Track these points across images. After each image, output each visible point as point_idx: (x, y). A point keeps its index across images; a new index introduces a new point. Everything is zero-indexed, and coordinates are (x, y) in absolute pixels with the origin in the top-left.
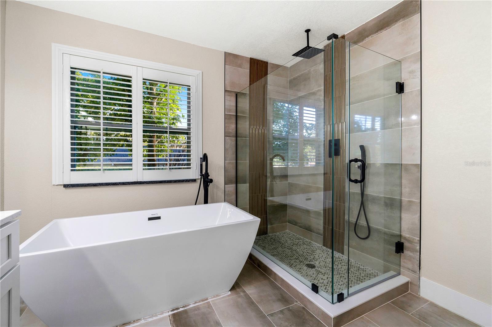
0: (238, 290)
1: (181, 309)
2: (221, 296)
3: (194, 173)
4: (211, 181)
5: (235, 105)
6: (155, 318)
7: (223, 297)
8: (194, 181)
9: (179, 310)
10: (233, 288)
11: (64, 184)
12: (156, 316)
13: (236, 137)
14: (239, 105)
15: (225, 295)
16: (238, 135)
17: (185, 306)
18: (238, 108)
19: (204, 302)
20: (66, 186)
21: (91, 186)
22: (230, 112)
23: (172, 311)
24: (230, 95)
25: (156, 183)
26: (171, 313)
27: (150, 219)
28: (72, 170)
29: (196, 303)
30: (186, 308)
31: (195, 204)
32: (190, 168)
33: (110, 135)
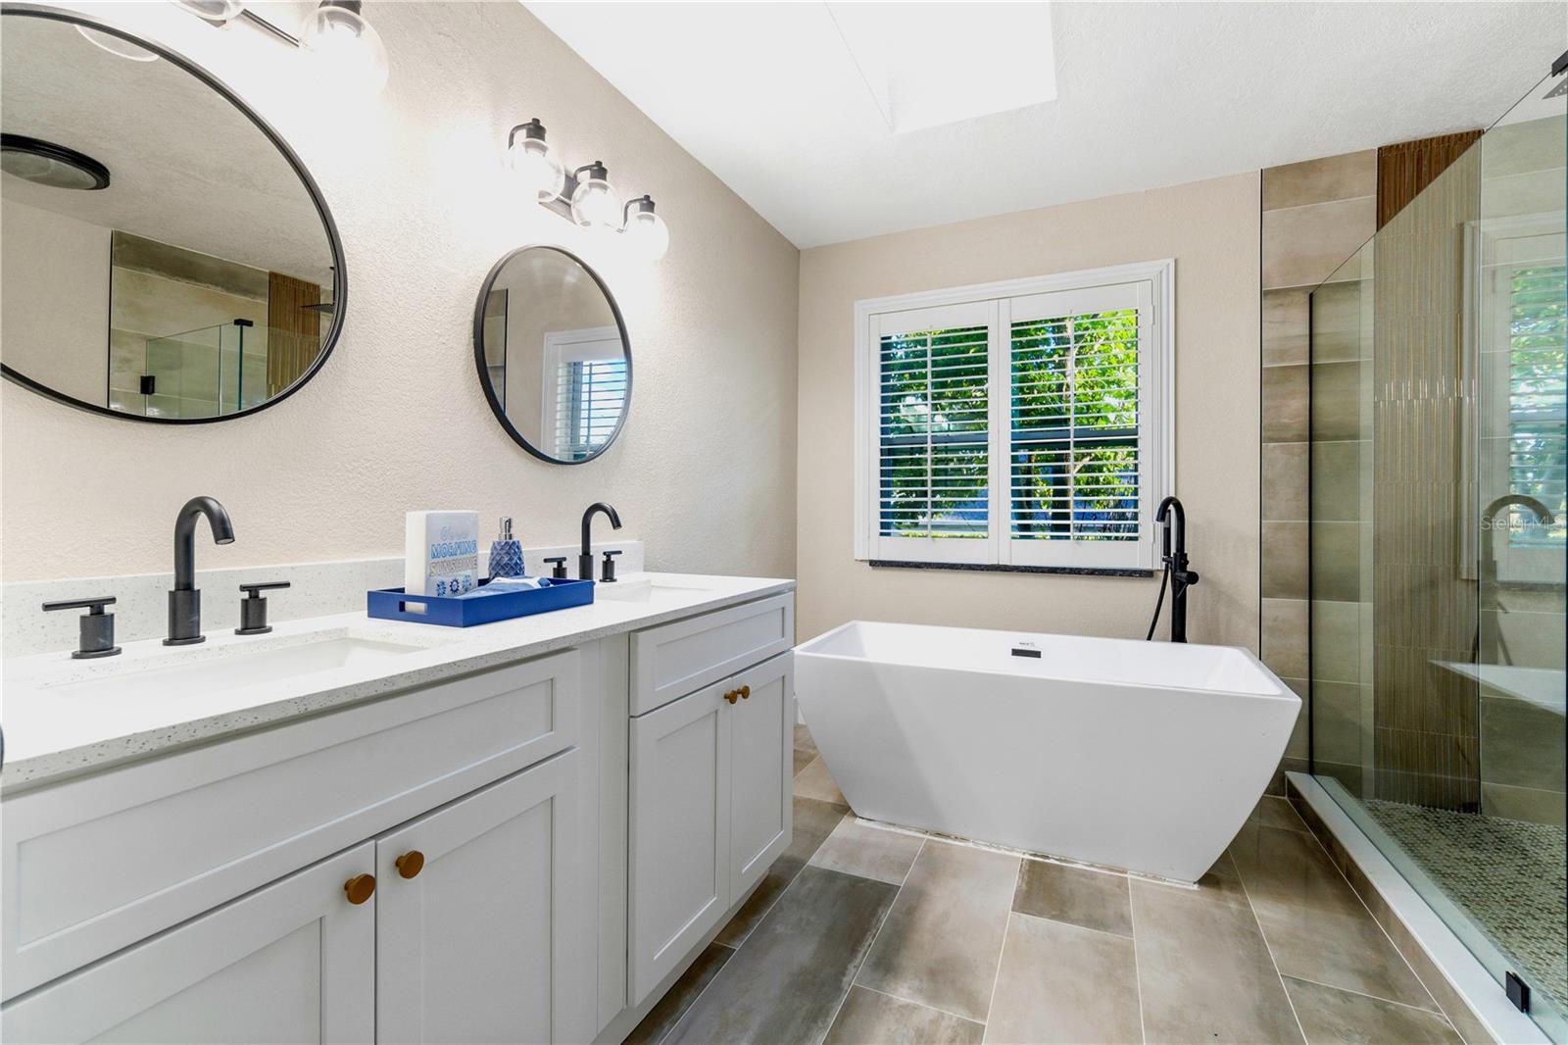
0: (1226, 893)
1: (1052, 861)
2: (1166, 883)
3: (1146, 551)
4: (1193, 578)
5: (1307, 332)
6: (993, 850)
7: (1171, 887)
8: (1149, 574)
9: (1047, 861)
10: (1209, 880)
11: (871, 558)
12: (998, 848)
13: (1311, 439)
14: (1320, 328)
15: (1178, 886)
16: (1319, 430)
17: (1065, 861)
18: (1319, 341)
19: (1112, 873)
20: (873, 563)
21: (911, 567)
22: (1283, 360)
23: (1031, 855)
24: (1281, 305)
25: (1042, 572)
26: (1027, 857)
27: (1016, 652)
28: (882, 534)
29: (1092, 866)
30: (1064, 864)
31: (1149, 638)
32: (1136, 539)
33: (947, 461)
